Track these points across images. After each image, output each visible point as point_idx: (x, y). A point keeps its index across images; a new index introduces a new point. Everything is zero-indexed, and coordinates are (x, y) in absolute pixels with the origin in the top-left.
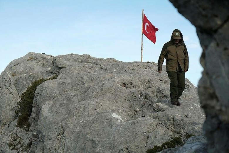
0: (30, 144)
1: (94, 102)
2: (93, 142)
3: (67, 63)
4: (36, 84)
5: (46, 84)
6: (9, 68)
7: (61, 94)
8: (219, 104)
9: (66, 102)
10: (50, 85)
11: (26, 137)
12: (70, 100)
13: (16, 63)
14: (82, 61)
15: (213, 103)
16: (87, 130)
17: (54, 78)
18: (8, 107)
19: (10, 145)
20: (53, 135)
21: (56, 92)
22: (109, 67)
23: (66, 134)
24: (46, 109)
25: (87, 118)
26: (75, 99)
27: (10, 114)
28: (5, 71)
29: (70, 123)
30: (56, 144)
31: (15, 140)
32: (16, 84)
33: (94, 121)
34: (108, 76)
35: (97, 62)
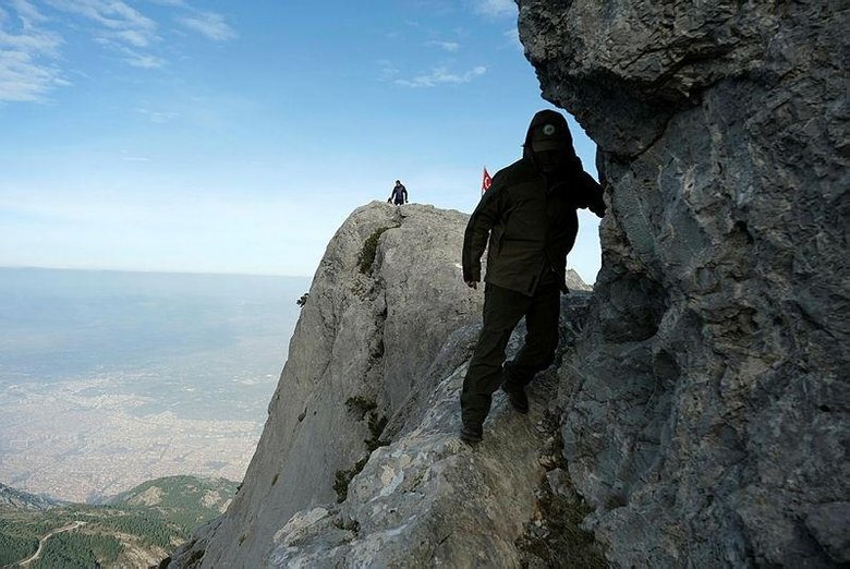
0: (372, 291)
1: (438, 252)
2: (435, 290)
3: (412, 212)
4: (379, 232)
5: (389, 232)
6: (354, 215)
7: (404, 242)
8: (627, 249)
9: (409, 250)
10: (393, 233)
11: (368, 283)
12: (413, 249)
13: (361, 210)
14: (426, 211)
15: (620, 248)
16: (430, 278)
17: (397, 226)
18: (352, 254)
19: (353, 290)
20: (396, 282)
21: (399, 240)
22: (452, 218)
23: (409, 282)
24: (389, 256)
25: (430, 267)
26: (418, 248)
27: (354, 260)
28: (350, 218)
29: (413, 271)
30: (399, 291)
31: (358, 285)
32: (360, 231)
33: (437, 270)
34: (452, 226)
35: (440, 213)
